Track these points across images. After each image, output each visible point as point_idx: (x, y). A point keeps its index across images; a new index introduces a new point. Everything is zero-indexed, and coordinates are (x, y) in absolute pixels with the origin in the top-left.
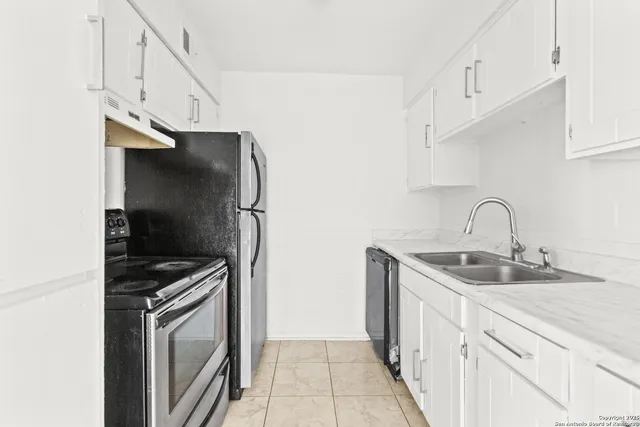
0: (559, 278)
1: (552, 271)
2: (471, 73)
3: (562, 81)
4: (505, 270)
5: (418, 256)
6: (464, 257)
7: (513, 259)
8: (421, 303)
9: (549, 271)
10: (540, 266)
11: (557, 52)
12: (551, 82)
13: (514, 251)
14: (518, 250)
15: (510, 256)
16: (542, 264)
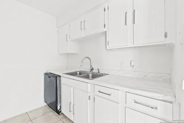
0: (103, 75)
1: (100, 74)
2: (83, 24)
3: (106, 32)
4: (90, 75)
5: (67, 74)
6: (78, 73)
7: (91, 72)
8: (72, 88)
9: (99, 74)
10: (97, 73)
11: (105, 25)
12: (103, 31)
13: (91, 70)
14: (92, 70)
15: (90, 71)
16: (98, 72)
